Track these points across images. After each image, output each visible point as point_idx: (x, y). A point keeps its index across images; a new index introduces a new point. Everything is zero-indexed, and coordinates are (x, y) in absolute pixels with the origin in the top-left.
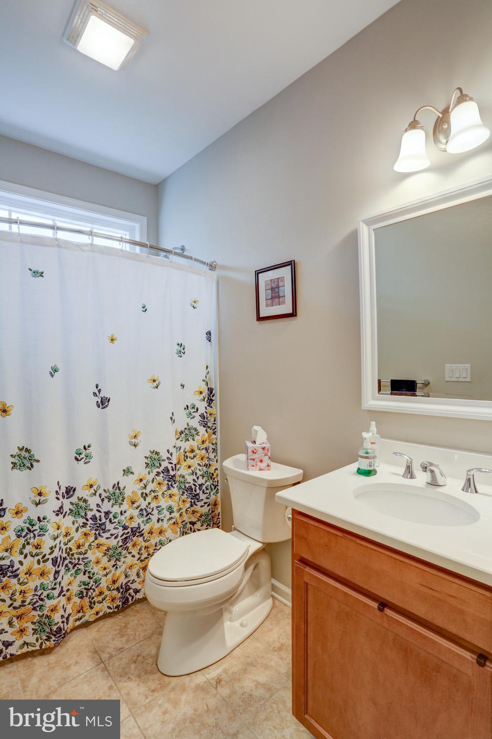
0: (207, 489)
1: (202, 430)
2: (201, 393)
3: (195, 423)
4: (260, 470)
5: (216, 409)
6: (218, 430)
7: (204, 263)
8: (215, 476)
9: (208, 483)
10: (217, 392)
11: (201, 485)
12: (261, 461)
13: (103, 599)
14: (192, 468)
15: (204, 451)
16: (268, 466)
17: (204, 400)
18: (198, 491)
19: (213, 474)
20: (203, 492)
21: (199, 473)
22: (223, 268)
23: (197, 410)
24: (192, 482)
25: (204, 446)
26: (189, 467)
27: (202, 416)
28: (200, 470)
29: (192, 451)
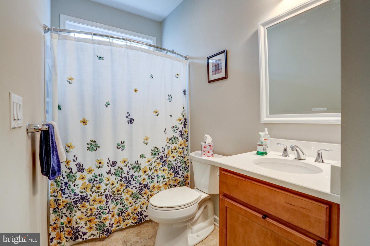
0: (183, 169)
1: (180, 139)
2: (180, 120)
3: (177, 135)
4: (208, 157)
5: (188, 129)
6: (189, 140)
7: (182, 56)
8: (187, 163)
9: (183, 166)
10: (189, 120)
11: (179, 167)
12: (209, 152)
13: (130, 218)
14: (175, 158)
15: (181, 150)
16: (212, 155)
17: (182, 124)
18: (178, 170)
19: (186, 162)
20: (181, 170)
21: (179, 160)
22: (192, 58)
23: (178, 128)
24: (175, 165)
25: (181, 147)
26: (174, 157)
27: (181, 132)
28: (179, 159)
29: (175, 149)
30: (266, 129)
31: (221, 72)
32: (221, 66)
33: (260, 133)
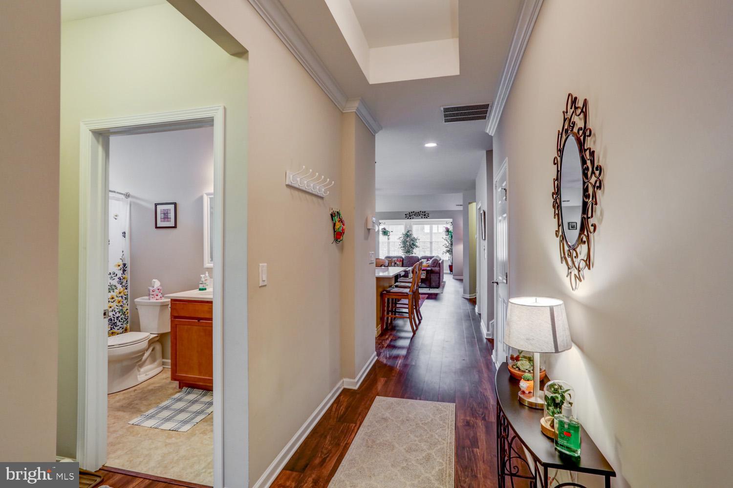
0: (122, 319)
1: (119, 286)
2: (119, 266)
3: (115, 282)
4: (157, 299)
5: (128, 275)
6: (129, 287)
7: (122, 194)
8: (126, 313)
9: (122, 316)
10: (128, 265)
11: (118, 317)
12: (157, 295)
14: (113, 308)
15: (120, 298)
16: (161, 297)
17: (121, 270)
18: (116, 321)
19: (125, 312)
20: (119, 321)
21: (117, 310)
22: (133, 197)
23: (116, 275)
24: (112, 316)
25: (120, 295)
26: (111, 307)
27: (120, 279)
28: (117, 309)
29: (113, 298)
30: (207, 272)
31: (170, 221)
32: (170, 215)
33: (201, 276)
